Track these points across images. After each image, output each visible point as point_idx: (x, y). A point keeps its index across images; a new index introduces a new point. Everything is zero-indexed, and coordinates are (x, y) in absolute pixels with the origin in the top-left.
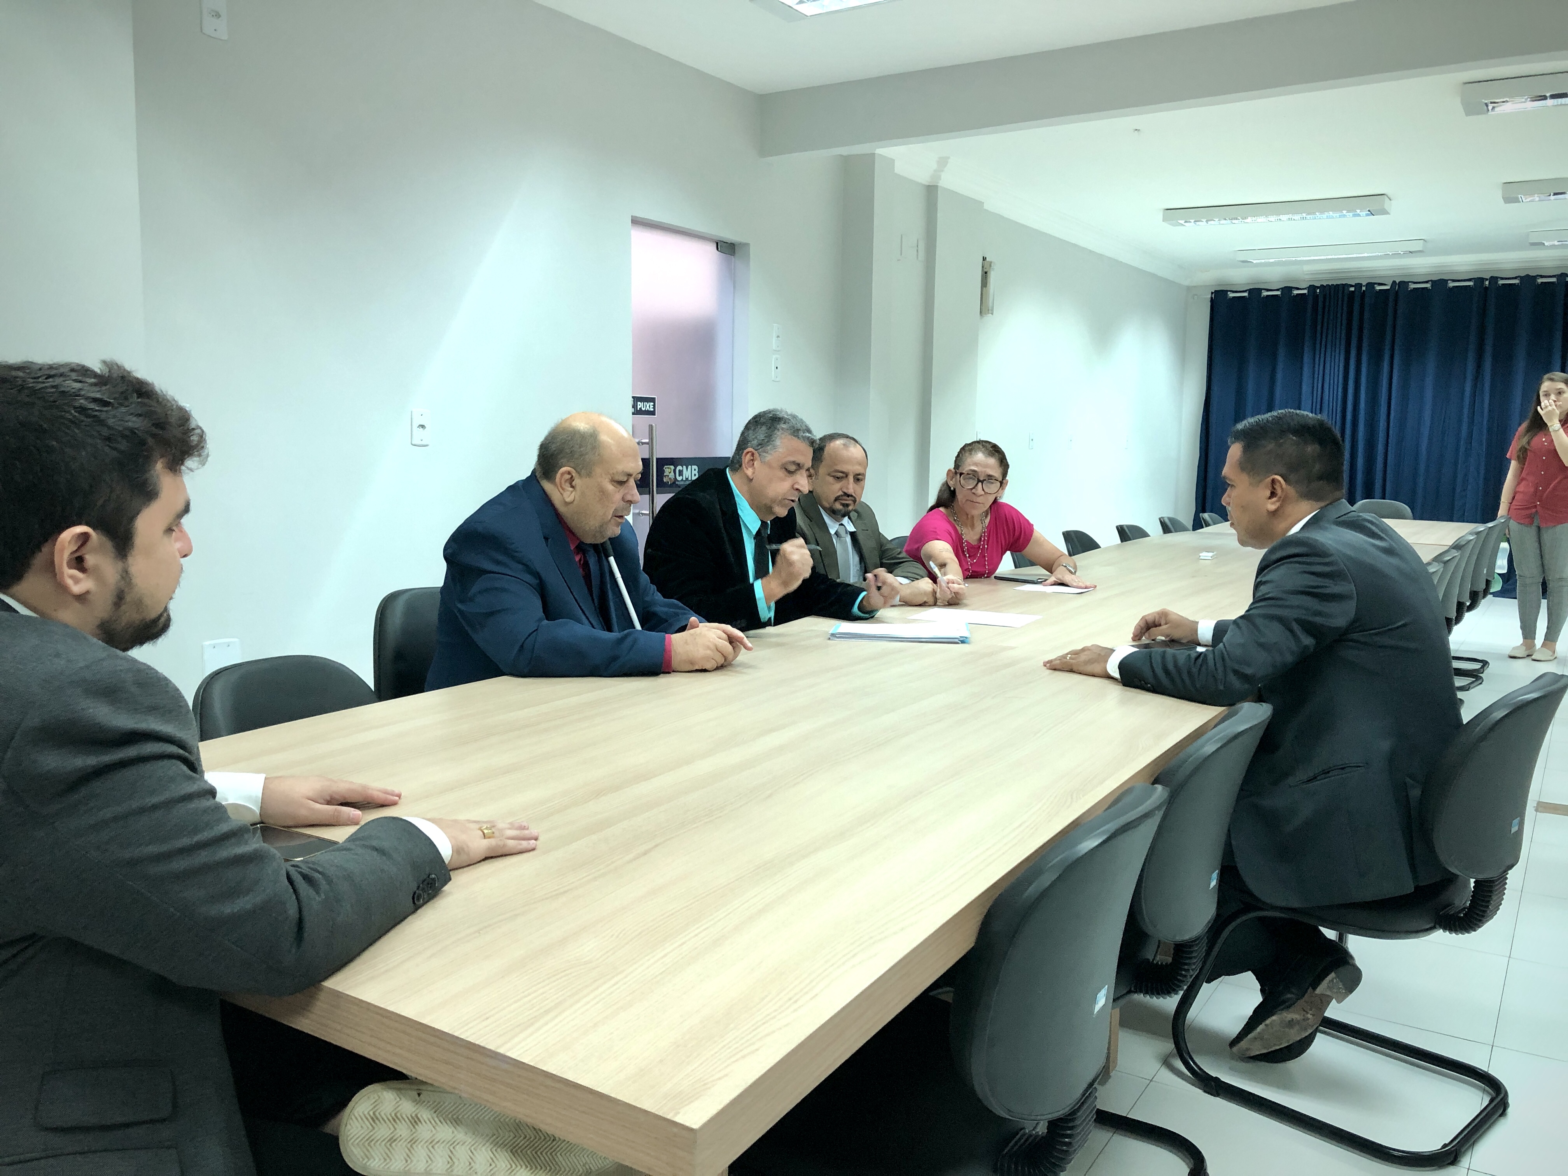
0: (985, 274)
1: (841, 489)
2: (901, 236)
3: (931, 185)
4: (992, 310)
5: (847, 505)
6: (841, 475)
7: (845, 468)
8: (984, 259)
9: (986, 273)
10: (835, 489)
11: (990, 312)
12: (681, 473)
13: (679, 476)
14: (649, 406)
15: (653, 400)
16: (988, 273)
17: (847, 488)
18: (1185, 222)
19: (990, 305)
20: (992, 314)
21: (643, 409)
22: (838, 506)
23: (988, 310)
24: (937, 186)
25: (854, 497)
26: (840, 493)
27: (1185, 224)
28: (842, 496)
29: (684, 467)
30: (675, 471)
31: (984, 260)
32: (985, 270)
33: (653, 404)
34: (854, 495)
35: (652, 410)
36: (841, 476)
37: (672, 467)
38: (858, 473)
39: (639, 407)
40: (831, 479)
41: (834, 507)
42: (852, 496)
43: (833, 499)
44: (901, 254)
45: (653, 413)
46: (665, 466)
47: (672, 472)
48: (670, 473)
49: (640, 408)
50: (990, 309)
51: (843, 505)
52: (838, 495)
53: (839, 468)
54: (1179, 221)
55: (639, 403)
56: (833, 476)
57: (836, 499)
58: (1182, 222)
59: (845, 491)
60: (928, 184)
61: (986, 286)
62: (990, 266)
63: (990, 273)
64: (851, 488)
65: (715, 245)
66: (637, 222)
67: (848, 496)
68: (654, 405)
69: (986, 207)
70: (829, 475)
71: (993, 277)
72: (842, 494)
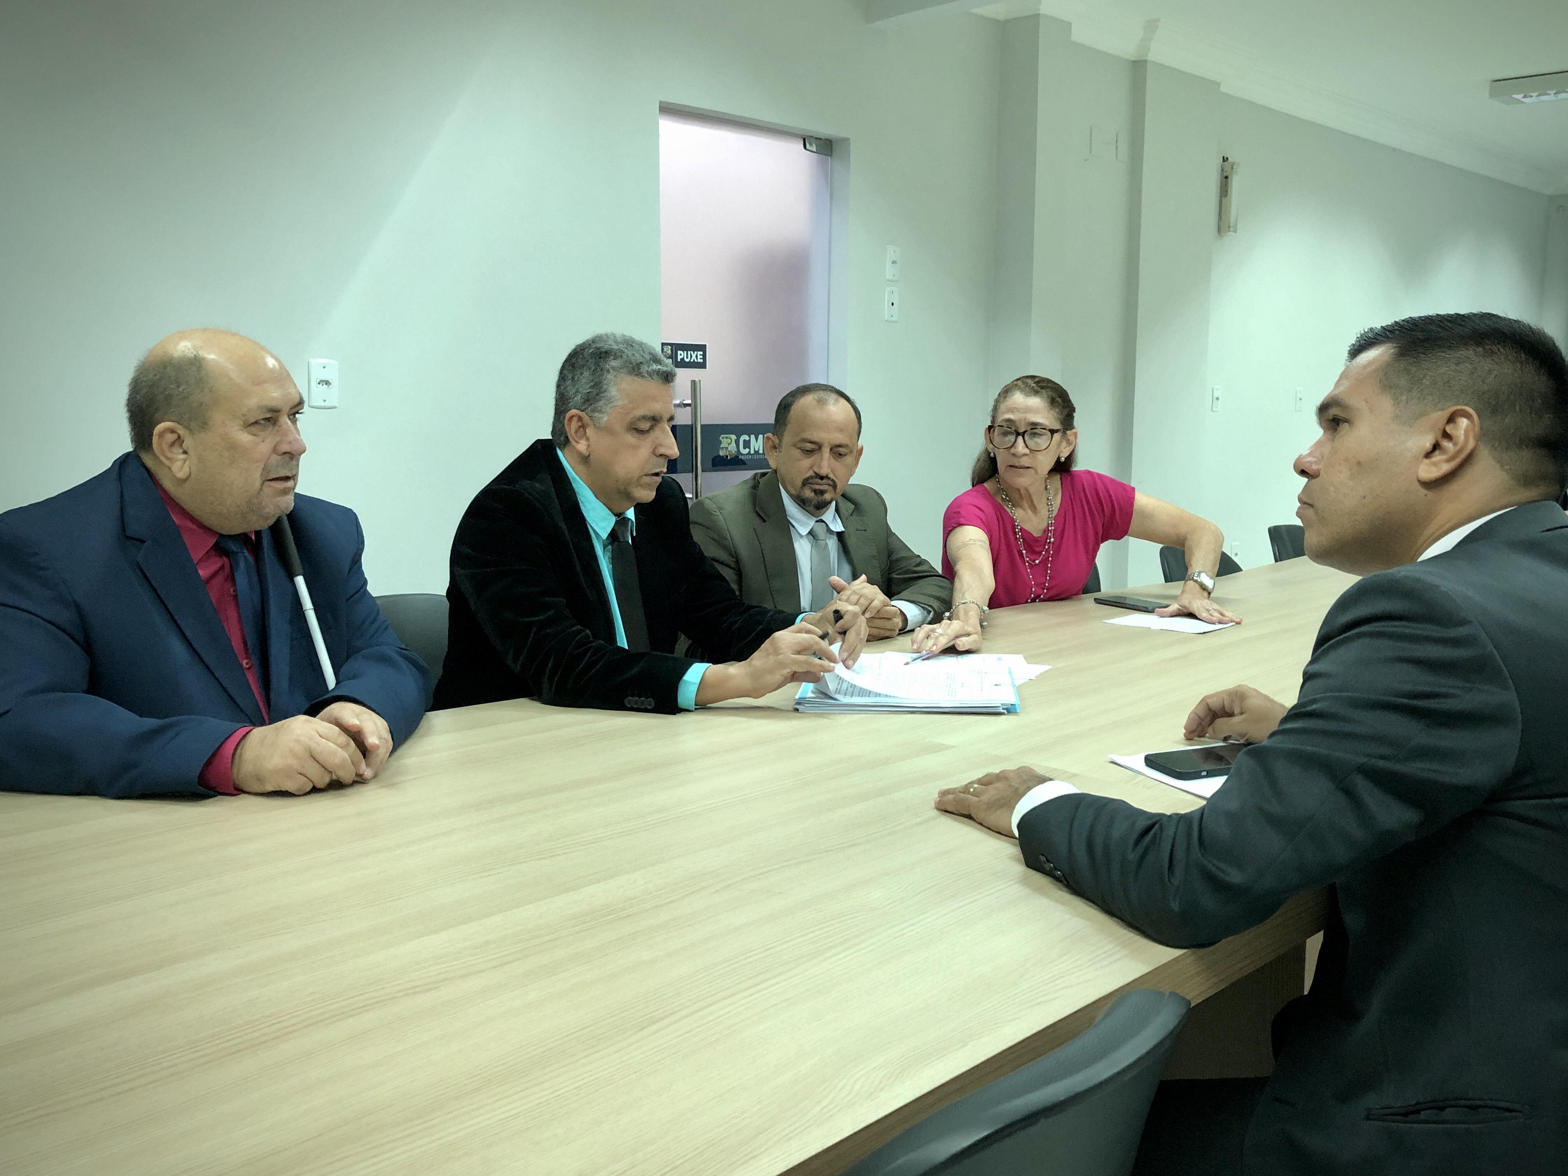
0: (1225, 179)
1: (811, 467)
2: (1091, 128)
3: (1139, 59)
4: (1236, 225)
5: (822, 492)
6: (809, 446)
7: (817, 436)
8: (1225, 159)
9: (1226, 177)
10: (804, 467)
11: (1231, 229)
12: (747, 444)
13: (745, 448)
14: (696, 356)
15: (702, 348)
16: (1229, 177)
17: (820, 467)
18: (1525, 97)
19: (1232, 220)
20: (1235, 232)
21: (687, 360)
22: (808, 494)
23: (1229, 227)
24: (1146, 61)
25: (833, 480)
26: (811, 473)
27: (1524, 100)
28: (812, 477)
29: (753, 436)
30: (737, 442)
31: (1224, 161)
32: (1225, 174)
33: (701, 353)
34: (831, 476)
35: (702, 361)
36: (813, 449)
37: (734, 437)
38: (838, 443)
39: (679, 358)
40: (797, 453)
41: (802, 494)
42: (827, 477)
43: (799, 482)
44: (1090, 152)
45: (703, 365)
46: (722, 436)
47: (733, 443)
48: (729, 444)
49: (682, 359)
50: (1232, 225)
51: (816, 492)
52: (808, 475)
53: (807, 435)
54: (1514, 96)
55: (679, 352)
56: (799, 448)
57: (806, 482)
58: (1519, 97)
59: (816, 470)
60: (1133, 59)
61: (1226, 195)
62: (1232, 168)
63: (1232, 178)
64: (826, 464)
65: (802, 142)
66: (669, 110)
67: (822, 478)
68: (704, 356)
69: (1223, 89)
70: (794, 445)
71: (1236, 183)
72: (814, 474)
